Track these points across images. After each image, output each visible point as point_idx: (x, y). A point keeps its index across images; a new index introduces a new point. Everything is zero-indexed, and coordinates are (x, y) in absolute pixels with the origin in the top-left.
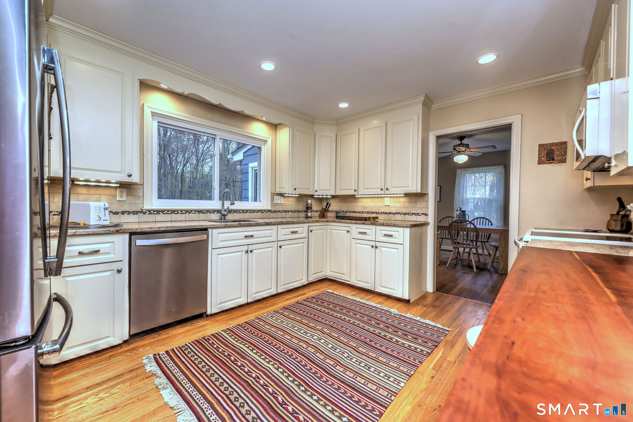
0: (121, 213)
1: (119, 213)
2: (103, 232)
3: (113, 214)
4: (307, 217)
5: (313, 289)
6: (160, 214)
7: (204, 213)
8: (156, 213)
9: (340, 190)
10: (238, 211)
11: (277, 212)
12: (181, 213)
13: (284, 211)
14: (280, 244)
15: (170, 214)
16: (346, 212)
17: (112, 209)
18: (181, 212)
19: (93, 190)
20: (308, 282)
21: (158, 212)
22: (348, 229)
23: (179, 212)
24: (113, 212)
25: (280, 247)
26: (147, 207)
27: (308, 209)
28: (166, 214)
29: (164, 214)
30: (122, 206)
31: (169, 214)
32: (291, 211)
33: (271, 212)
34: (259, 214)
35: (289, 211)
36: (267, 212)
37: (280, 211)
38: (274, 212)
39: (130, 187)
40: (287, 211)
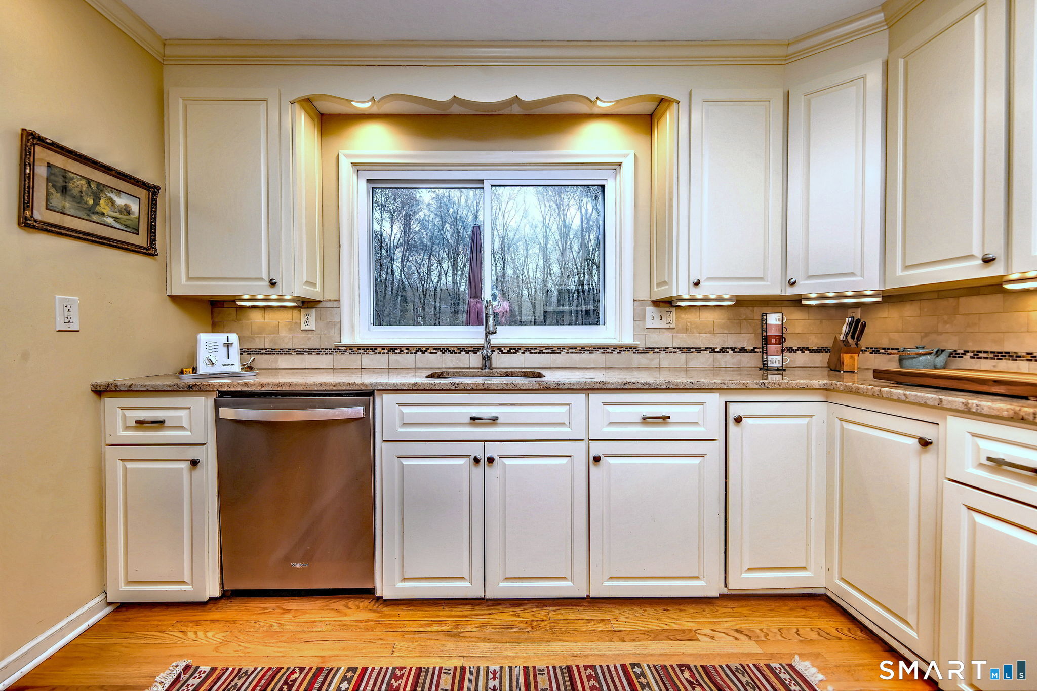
0: (307, 352)
1: (305, 352)
2: (169, 389)
3: (297, 354)
4: (765, 369)
5: (738, 627)
6: (368, 354)
7: (453, 352)
8: (362, 351)
9: (907, 267)
10: (536, 349)
11: (657, 350)
12: (407, 353)
13: (681, 349)
14: (597, 449)
15: (387, 353)
16: (955, 355)
17: (295, 344)
18: (406, 351)
19: (269, 315)
20: (725, 591)
21: (366, 350)
22: (927, 432)
23: (402, 351)
24: (296, 350)
25: (597, 459)
26: (346, 340)
27: (766, 344)
28: (379, 353)
29: (376, 353)
30: (308, 340)
31: (383, 353)
32: (708, 348)
33: (634, 351)
34: (597, 356)
35: (701, 349)
36: (622, 351)
37: (667, 350)
38: (647, 350)
39: (320, 305)
40: (692, 348)
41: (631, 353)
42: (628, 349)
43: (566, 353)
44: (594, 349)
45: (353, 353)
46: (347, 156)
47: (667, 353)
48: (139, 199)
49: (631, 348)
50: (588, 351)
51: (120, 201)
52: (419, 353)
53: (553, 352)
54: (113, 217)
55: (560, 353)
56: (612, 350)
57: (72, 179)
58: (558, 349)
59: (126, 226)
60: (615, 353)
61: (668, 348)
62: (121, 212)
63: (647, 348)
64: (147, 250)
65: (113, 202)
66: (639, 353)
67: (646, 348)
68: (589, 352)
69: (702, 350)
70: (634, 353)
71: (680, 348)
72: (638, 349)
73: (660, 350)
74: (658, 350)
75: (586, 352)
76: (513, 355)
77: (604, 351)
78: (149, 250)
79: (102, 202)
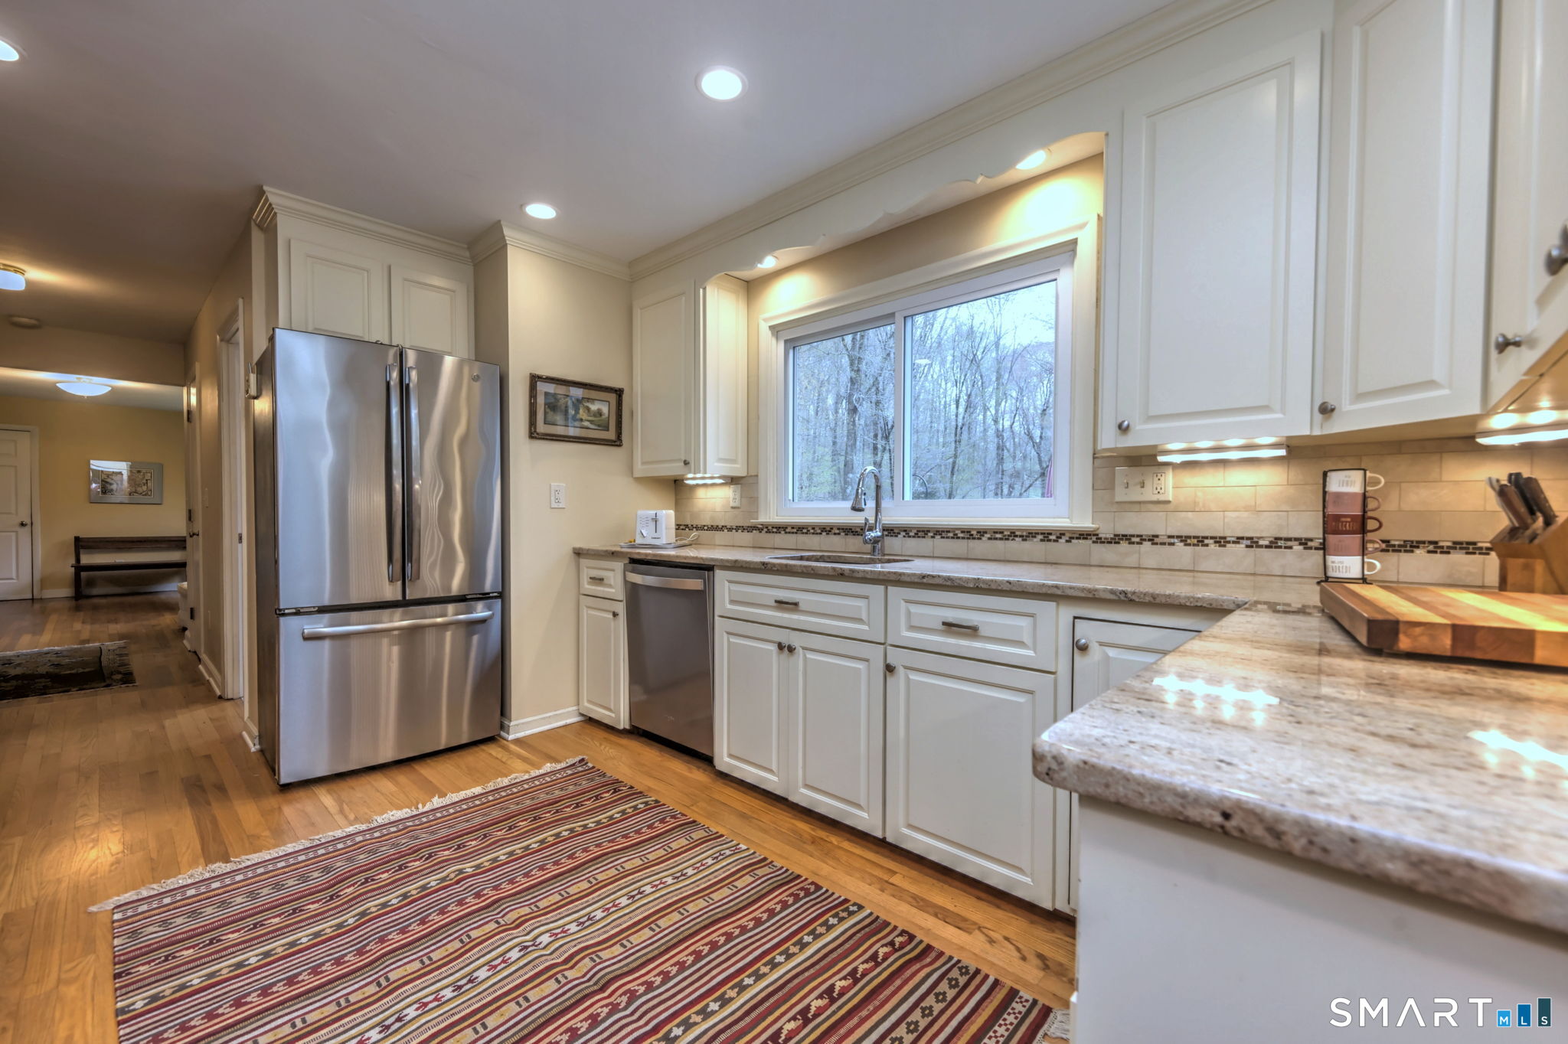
2: (604, 554)
6: (780, 533)
8: (775, 530)
10: (949, 532)
11: (1135, 540)
17: (726, 521)
21: (779, 528)
26: (762, 518)
28: (789, 533)
30: (735, 517)
31: (792, 533)
32: (1242, 538)
33: (1094, 538)
34: (1035, 547)
35: (1228, 539)
36: (1073, 538)
37: (1156, 540)
38: (1117, 539)
39: (742, 481)
40: (1207, 538)
41: (1089, 542)
42: (1084, 535)
43: (989, 539)
44: (1029, 534)
45: (768, 532)
46: (765, 320)
47: (1157, 544)
48: (609, 402)
49: (1090, 535)
50: (1021, 536)
51: (594, 407)
52: (824, 534)
53: (971, 537)
54: (588, 421)
55: (980, 539)
56: (1057, 537)
57: (560, 399)
58: (978, 532)
59: (599, 426)
60: (1062, 541)
61: (1157, 536)
62: (595, 416)
63: (1118, 535)
64: (615, 442)
65: (588, 409)
66: (1104, 542)
67: (1115, 535)
68: (1021, 539)
69: (1229, 542)
70: (1094, 542)
71: (1181, 537)
72: (1100, 536)
73: (1142, 539)
74: (1138, 540)
75: (1017, 539)
76: (921, 539)
77: (1044, 537)
78: (617, 442)
79: (581, 411)
